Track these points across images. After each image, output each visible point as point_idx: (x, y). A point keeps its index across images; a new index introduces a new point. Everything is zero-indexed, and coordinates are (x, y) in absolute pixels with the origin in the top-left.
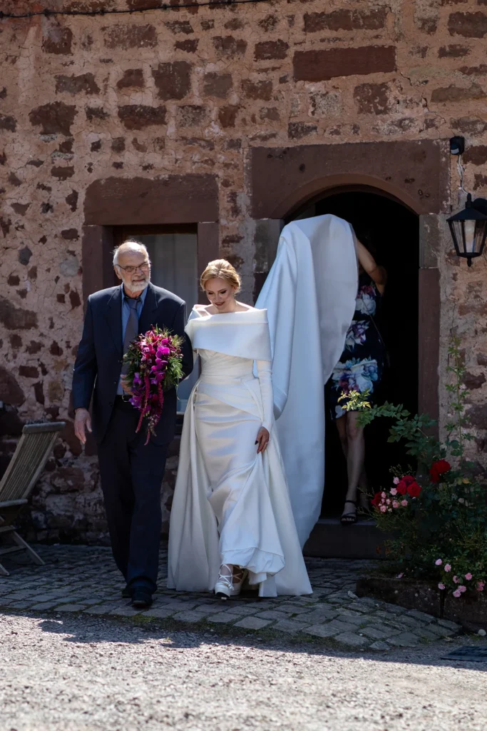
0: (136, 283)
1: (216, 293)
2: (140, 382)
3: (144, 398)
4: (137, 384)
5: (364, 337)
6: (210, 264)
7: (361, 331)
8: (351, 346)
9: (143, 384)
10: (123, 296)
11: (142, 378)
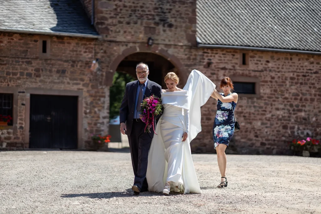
0: (140, 78)
1: (170, 84)
2: (146, 112)
3: (147, 118)
4: (145, 113)
5: (227, 117)
6: (168, 73)
7: (225, 115)
8: (221, 120)
9: (147, 113)
10: (139, 83)
11: (147, 110)
